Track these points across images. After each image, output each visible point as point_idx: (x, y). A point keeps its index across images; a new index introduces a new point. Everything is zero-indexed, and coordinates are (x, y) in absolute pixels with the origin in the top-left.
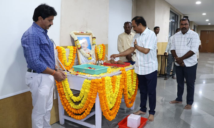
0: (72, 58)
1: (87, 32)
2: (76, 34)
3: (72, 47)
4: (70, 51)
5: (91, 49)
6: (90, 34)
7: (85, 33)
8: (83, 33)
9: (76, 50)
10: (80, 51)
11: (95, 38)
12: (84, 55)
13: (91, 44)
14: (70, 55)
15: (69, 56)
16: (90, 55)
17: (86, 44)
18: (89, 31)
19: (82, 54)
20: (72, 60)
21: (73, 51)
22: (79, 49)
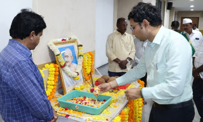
0: (53, 83)
1: (70, 38)
2: (56, 44)
3: (52, 65)
4: (50, 73)
5: (77, 63)
6: (74, 41)
7: (67, 40)
8: (65, 40)
9: (58, 69)
10: (64, 70)
11: (81, 46)
12: (70, 74)
13: (77, 56)
14: (49, 78)
15: (48, 80)
16: (78, 73)
17: (70, 56)
18: (73, 37)
19: (67, 74)
20: (54, 85)
21: (54, 73)
22: (62, 67)
